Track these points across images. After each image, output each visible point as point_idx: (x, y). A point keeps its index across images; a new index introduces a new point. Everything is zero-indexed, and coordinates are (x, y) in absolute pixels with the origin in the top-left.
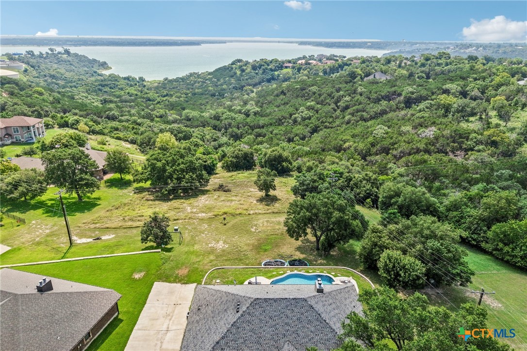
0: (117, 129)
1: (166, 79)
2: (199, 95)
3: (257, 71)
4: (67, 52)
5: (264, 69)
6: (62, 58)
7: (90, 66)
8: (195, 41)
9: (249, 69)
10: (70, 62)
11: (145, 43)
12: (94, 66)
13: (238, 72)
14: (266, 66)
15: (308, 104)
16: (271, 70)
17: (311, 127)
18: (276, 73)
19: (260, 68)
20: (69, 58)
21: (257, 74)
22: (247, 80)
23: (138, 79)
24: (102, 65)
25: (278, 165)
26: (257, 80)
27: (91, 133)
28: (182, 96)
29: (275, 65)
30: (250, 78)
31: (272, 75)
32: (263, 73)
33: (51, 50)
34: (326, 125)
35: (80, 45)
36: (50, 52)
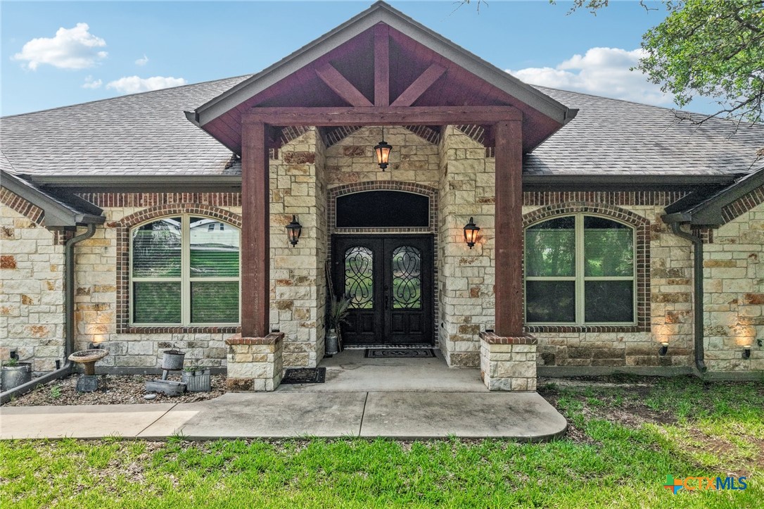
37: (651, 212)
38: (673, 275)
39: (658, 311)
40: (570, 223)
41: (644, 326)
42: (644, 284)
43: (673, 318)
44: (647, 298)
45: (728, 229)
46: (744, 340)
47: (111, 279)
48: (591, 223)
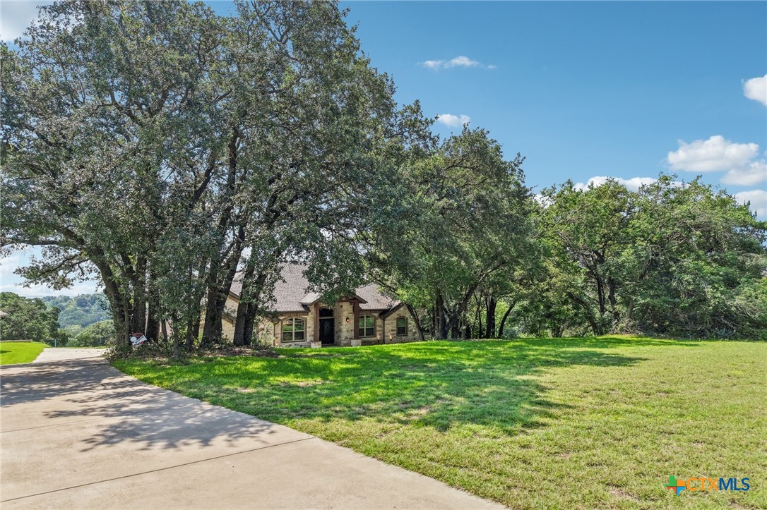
37: (376, 315)
38: (380, 326)
39: (378, 333)
40: (363, 317)
41: (376, 336)
42: (375, 328)
43: (380, 334)
44: (376, 331)
45: (389, 318)
46: (391, 338)
47: (280, 332)
48: (367, 317)
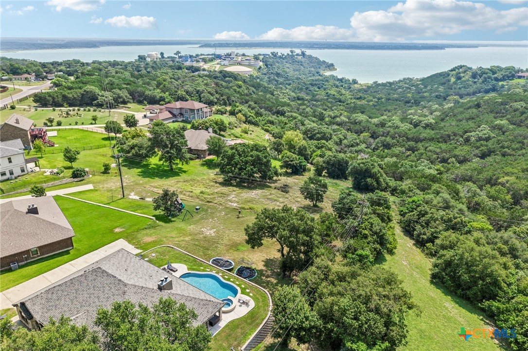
0: (272, 123)
1: (375, 83)
2: (393, 100)
3: (476, 80)
4: (303, 54)
5: (485, 78)
6: (297, 59)
7: (318, 67)
8: (440, 44)
9: (467, 77)
10: (301, 62)
11: (384, 46)
12: (321, 67)
13: (453, 80)
14: (491, 75)
15: (498, 122)
16: (497, 79)
17: (481, 151)
18: (500, 83)
19: (481, 76)
20: (303, 60)
21: (475, 82)
22: (460, 88)
23: (351, 81)
24: (328, 66)
25: (361, 179)
26: (471, 90)
27: (247, 123)
28: (374, 100)
29: (504, 74)
30: (464, 87)
31: (493, 85)
32: (483, 82)
33: (292, 52)
34: (505, 152)
35: (324, 48)
36: (290, 54)
